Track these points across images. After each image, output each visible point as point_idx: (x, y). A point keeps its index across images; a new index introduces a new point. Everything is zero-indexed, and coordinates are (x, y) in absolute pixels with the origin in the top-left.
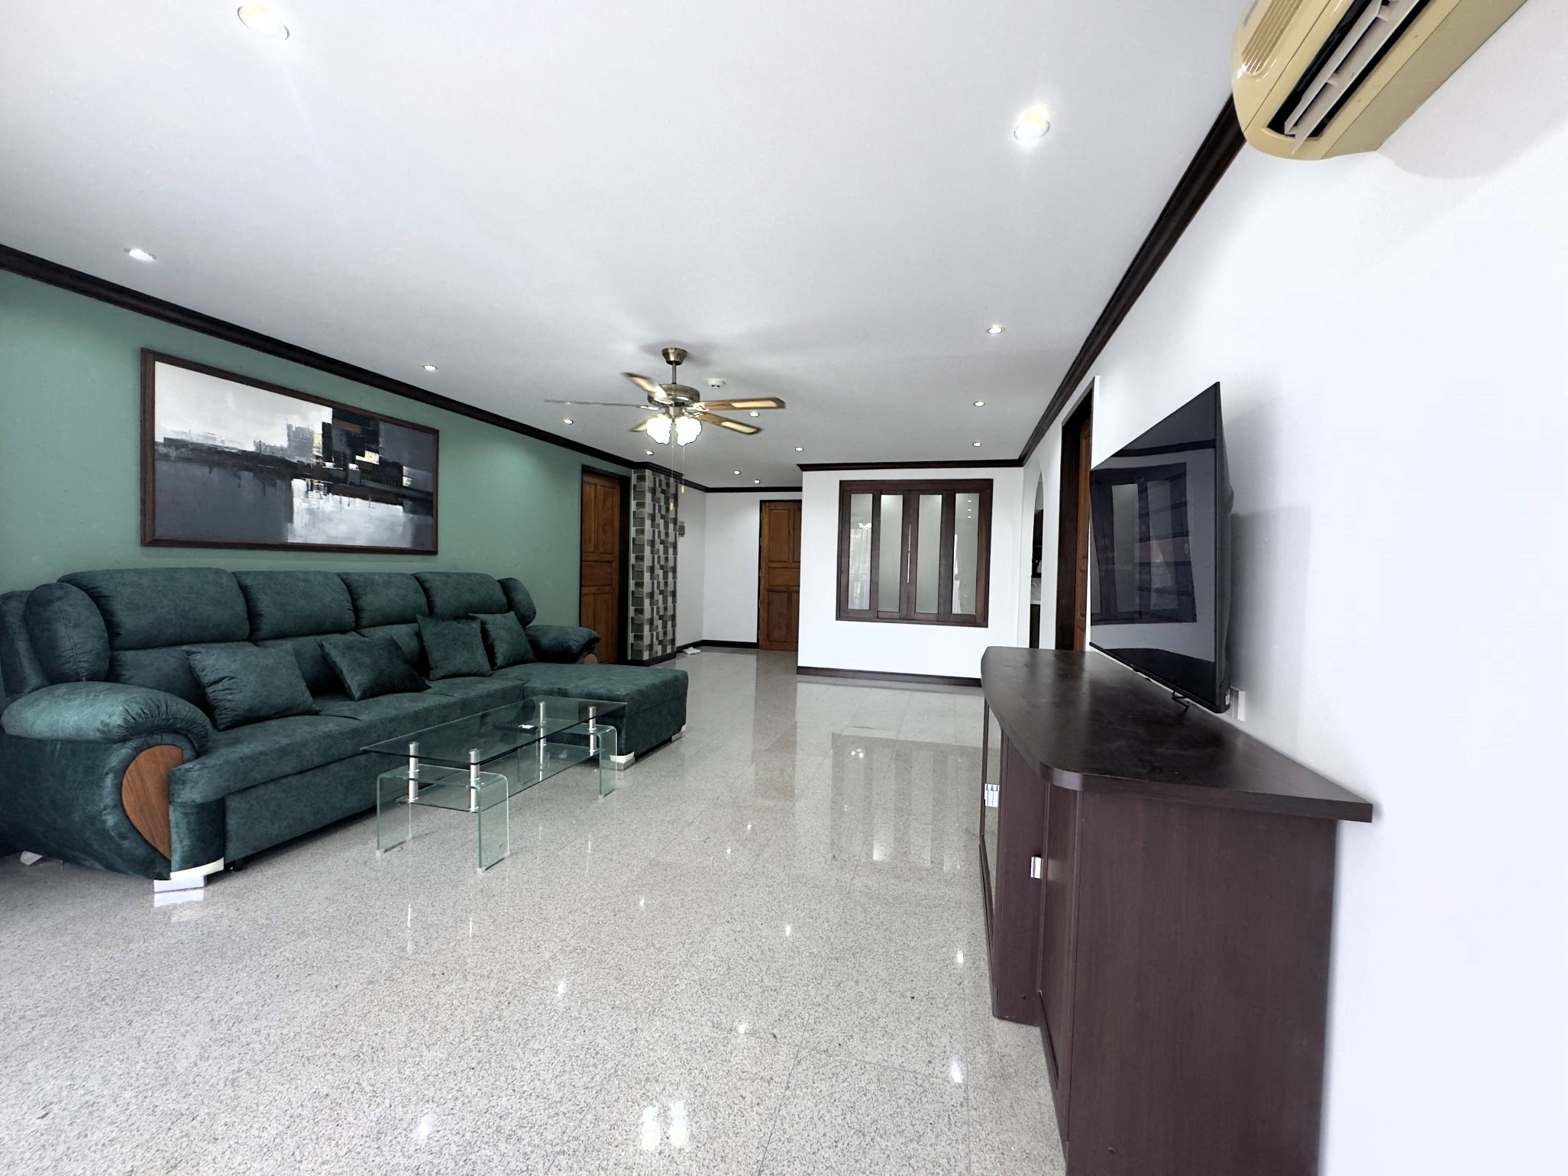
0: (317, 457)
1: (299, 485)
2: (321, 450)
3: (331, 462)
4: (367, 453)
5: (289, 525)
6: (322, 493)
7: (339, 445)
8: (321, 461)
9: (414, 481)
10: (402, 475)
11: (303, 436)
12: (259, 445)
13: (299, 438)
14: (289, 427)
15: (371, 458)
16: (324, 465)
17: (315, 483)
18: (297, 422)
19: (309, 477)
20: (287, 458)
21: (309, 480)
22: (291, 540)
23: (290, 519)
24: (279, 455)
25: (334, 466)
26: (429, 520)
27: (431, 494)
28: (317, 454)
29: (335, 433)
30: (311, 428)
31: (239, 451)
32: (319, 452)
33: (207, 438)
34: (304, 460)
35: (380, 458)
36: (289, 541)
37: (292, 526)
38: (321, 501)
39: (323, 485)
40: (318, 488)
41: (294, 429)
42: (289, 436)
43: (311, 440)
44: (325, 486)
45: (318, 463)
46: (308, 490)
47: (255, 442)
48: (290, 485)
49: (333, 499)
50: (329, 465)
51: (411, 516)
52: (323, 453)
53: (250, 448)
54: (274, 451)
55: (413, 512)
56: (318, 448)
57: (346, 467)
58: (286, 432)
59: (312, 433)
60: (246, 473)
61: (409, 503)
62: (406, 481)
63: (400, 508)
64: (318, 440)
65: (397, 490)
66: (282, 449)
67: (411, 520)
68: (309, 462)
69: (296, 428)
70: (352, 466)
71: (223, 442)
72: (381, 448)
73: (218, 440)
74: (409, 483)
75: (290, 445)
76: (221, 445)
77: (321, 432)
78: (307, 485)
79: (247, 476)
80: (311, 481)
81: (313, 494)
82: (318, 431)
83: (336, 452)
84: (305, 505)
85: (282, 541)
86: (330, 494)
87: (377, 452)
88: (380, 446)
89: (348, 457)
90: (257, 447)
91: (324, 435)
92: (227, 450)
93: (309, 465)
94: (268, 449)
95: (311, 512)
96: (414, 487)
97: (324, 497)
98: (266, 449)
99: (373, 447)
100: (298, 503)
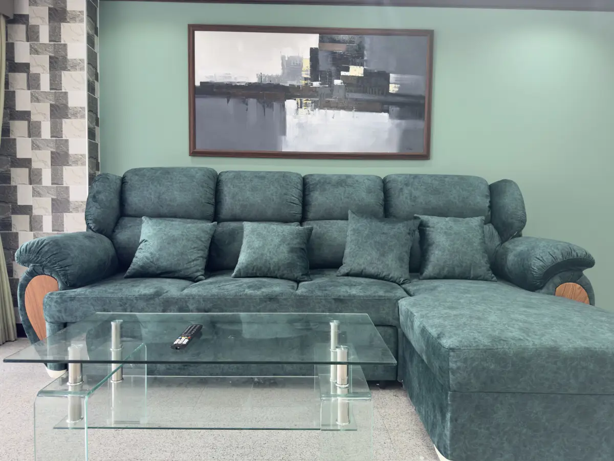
0: (306, 79)
1: (290, 104)
2: (309, 73)
3: (318, 81)
4: (352, 68)
5: (283, 137)
6: (309, 109)
7: (325, 64)
8: (309, 81)
9: (402, 86)
10: (389, 83)
11: (294, 63)
12: (261, 77)
13: (291, 66)
14: (283, 58)
15: (356, 71)
16: (312, 84)
17: (304, 100)
18: (289, 53)
19: (298, 97)
20: (281, 84)
21: (298, 100)
22: (285, 149)
23: (284, 132)
24: (275, 82)
25: (321, 84)
26: (421, 124)
27: (423, 98)
28: (306, 76)
29: (321, 56)
30: (301, 55)
31: (246, 84)
32: (307, 74)
33: (226, 77)
34: (295, 83)
35: (365, 69)
36: (283, 151)
37: (285, 139)
38: (309, 116)
39: (310, 102)
40: (306, 105)
41: (287, 59)
42: (283, 65)
43: (300, 66)
44: (312, 103)
45: (306, 84)
46: (298, 108)
47: (257, 75)
48: (284, 106)
49: (320, 113)
50: (316, 84)
51: (397, 121)
52: (311, 74)
53: (254, 80)
54: (272, 79)
55: (401, 117)
56: (307, 71)
57: (331, 83)
58: (281, 62)
59: (301, 60)
60: (251, 100)
61: (395, 109)
62: (393, 88)
63: (386, 115)
64: (307, 64)
65: (382, 98)
66: (277, 77)
67: (398, 126)
68: (298, 84)
69: (288, 58)
70: (337, 82)
71: (236, 78)
72: (366, 61)
73: (233, 77)
74: (397, 89)
75: (283, 73)
76: (234, 81)
77: (309, 57)
78: (298, 104)
79: (252, 102)
80: (301, 100)
81: (303, 111)
82: (307, 56)
83: (321, 71)
84: (296, 121)
85: (279, 150)
86: (317, 109)
87: (362, 65)
88: (365, 58)
89: (333, 74)
90: (259, 79)
91: (311, 59)
92: (238, 84)
93: (299, 87)
94: (267, 79)
95: (300, 126)
96: (404, 92)
97: (311, 112)
98: (265, 79)
99: (358, 61)
100: (290, 119)
